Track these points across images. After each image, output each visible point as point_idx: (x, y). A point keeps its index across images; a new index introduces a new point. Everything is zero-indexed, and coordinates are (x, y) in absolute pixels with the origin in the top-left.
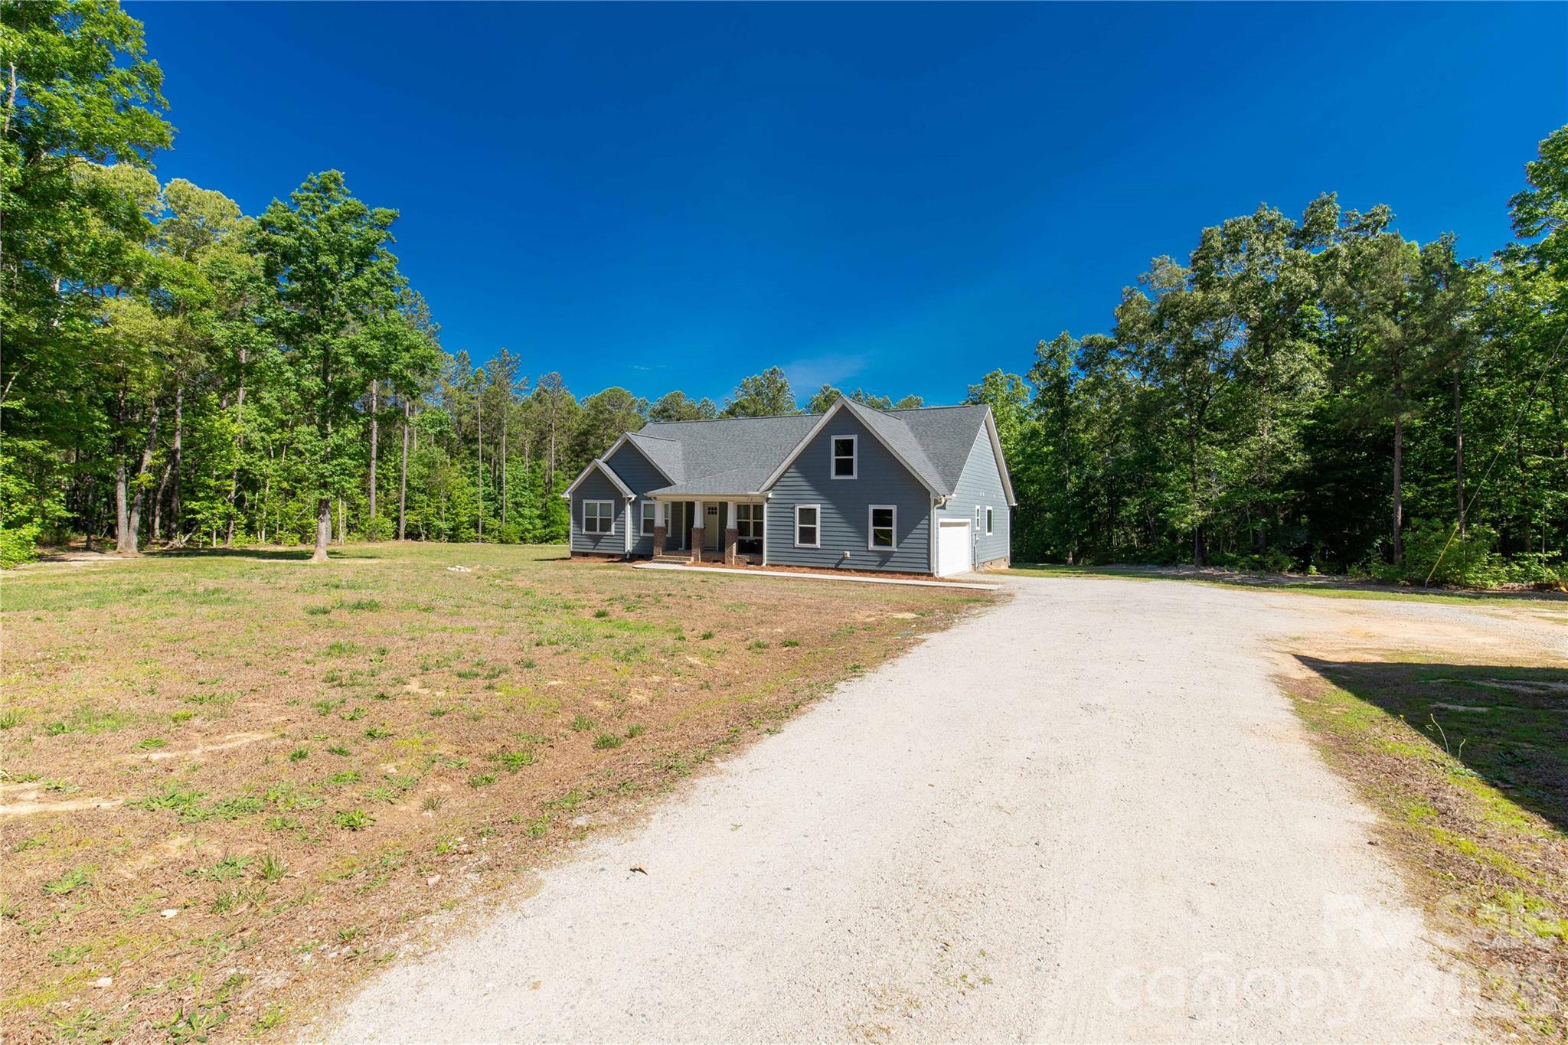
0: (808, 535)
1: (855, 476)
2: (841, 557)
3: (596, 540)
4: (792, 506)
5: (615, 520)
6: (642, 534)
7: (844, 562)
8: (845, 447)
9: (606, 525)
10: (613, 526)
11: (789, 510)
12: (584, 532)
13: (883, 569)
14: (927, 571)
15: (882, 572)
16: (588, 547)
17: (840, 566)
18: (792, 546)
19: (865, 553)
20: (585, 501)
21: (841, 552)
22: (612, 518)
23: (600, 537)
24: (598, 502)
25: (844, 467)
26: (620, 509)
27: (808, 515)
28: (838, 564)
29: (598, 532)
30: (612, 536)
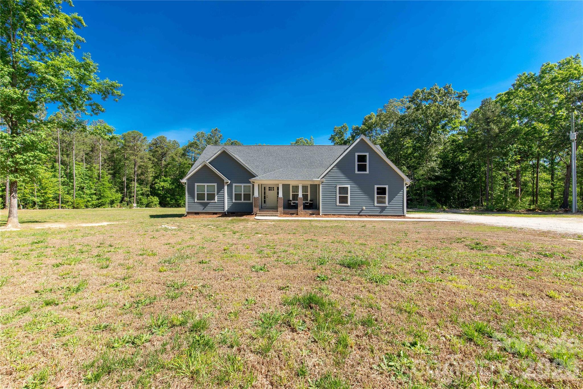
0: (343, 200)
1: (367, 172)
2: (361, 209)
3: (205, 205)
4: (335, 186)
6: (234, 201)
7: (362, 212)
8: (362, 159)
9: (211, 197)
10: (216, 197)
11: (334, 188)
12: (196, 200)
13: (382, 214)
14: (403, 214)
15: (381, 216)
16: (200, 209)
17: (361, 214)
18: (335, 205)
19: (373, 207)
20: (196, 184)
21: (361, 207)
22: (216, 193)
23: (208, 203)
24: (206, 185)
25: (362, 168)
26: (220, 188)
27: (343, 190)
28: (360, 212)
29: (206, 201)
30: (215, 203)
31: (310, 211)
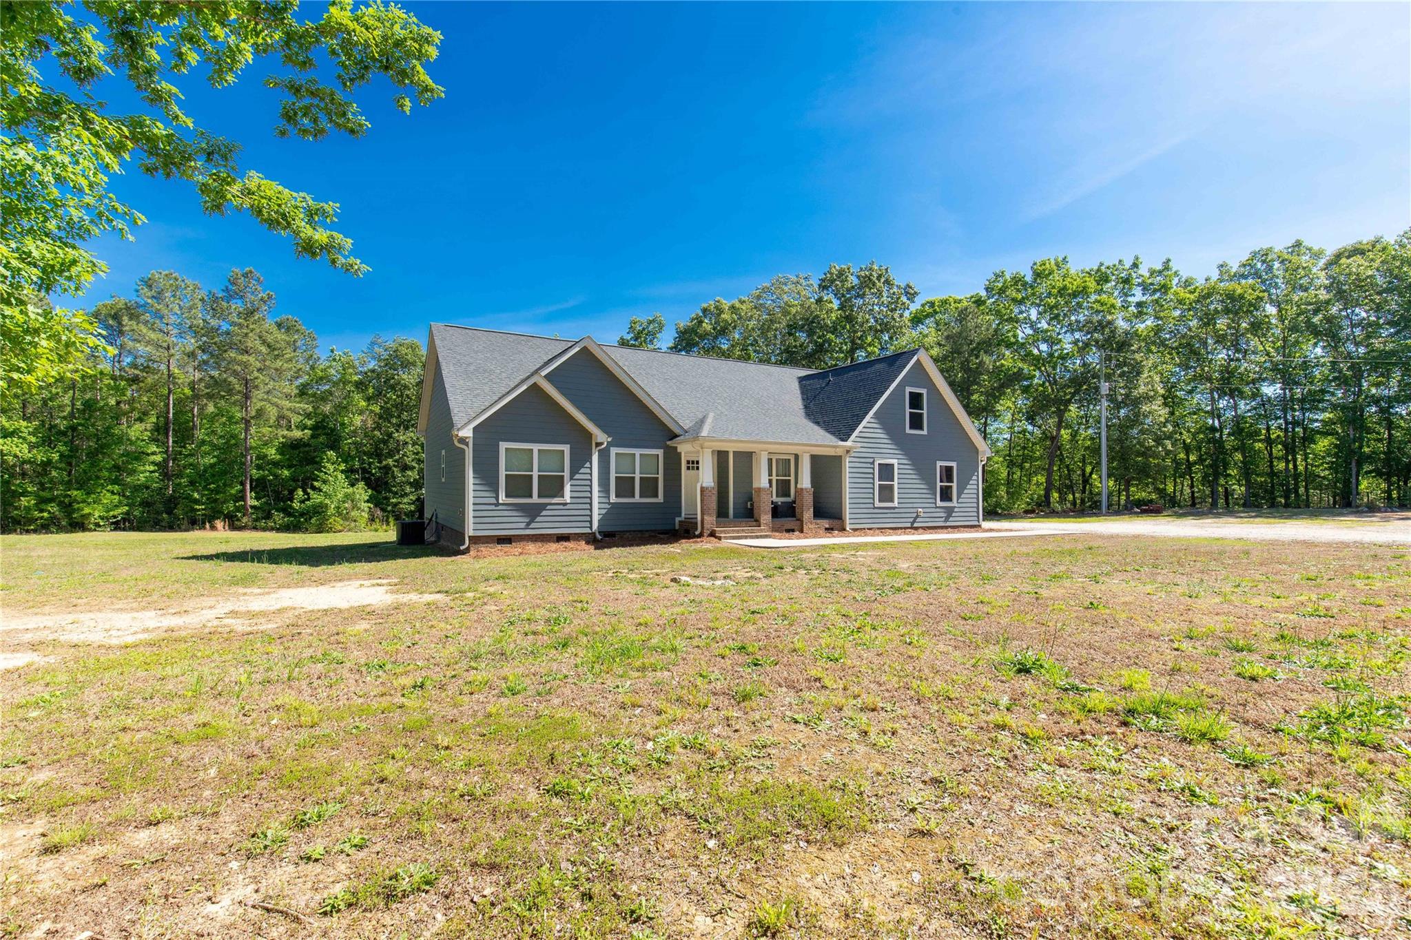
0: (886, 493)
1: (925, 432)
2: (915, 515)
3: (532, 512)
4: (871, 460)
5: (571, 479)
6: (613, 499)
7: (918, 520)
8: (916, 400)
9: (553, 486)
10: (567, 488)
11: (869, 465)
12: (502, 498)
13: (948, 524)
14: (977, 523)
15: (946, 527)
16: (515, 524)
17: (915, 525)
18: (871, 506)
19: (936, 510)
20: (503, 446)
21: (915, 510)
22: (567, 474)
23: (543, 507)
24: (536, 447)
25: (916, 422)
26: (580, 460)
27: (886, 471)
28: (913, 523)
29: (535, 499)
30: (565, 504)
31: (826, 523)
